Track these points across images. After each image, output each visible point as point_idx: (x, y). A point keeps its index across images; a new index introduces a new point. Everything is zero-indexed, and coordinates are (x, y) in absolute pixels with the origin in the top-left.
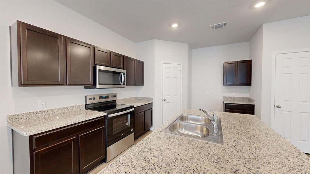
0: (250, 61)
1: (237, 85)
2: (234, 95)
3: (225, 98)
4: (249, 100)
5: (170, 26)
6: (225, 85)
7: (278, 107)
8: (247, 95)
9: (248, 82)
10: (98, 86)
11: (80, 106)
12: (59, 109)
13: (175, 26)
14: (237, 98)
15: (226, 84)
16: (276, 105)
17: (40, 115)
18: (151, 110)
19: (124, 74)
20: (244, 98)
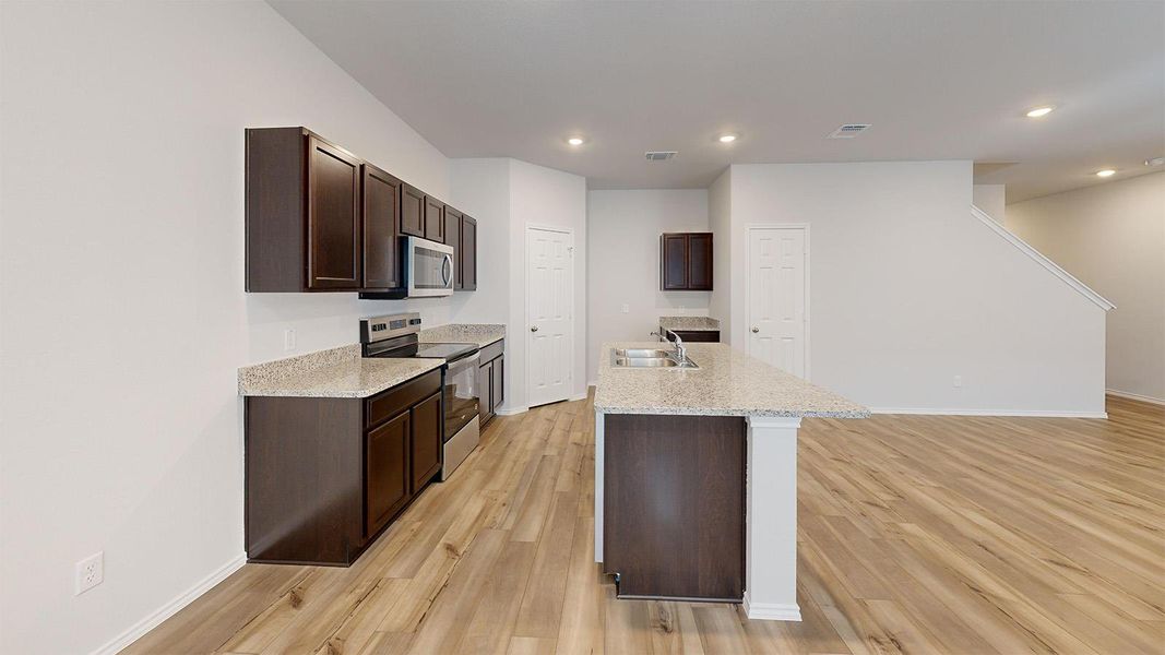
0: (710, 236)
1: (688, 289)
2: (682, 312)
3: (663, 319)
4: (710, 321)
5: (566, 140)
6: (666, 289)
7: (755, 331)
8: (704, 313)
9: (706, 284)
10: (412, 291)
11: (353, 349)
12: (320, 355)
13: (575, 142)
14: (688, 319)
15: (667, 286)
16: (752, 328)
17: (290, 368)
18: (500, 358)
19: (450, 255)
20: (700, 320)
